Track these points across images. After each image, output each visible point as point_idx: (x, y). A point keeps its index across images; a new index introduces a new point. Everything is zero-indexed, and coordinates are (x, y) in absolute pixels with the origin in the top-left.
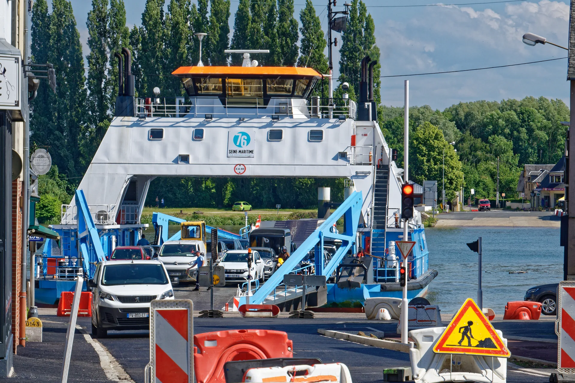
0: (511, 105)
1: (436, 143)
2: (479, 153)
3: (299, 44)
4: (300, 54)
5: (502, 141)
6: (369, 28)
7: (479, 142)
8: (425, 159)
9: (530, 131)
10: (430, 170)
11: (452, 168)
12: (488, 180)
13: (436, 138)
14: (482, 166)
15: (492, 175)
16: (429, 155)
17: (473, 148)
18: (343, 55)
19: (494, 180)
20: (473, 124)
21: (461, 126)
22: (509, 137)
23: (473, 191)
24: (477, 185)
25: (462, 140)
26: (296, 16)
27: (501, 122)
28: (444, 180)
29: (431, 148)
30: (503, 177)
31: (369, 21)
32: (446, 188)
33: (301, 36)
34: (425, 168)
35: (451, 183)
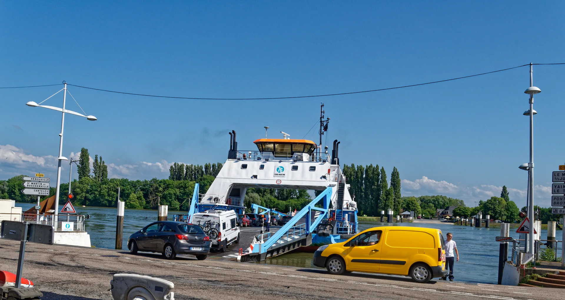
0: (434, 197)
1: (414, 202)
2: (426, 207)
3: (380, 177)
4: (380, 179)
5: (431, 204)
6: (398, 174)
7: (426, 205)
8: (411, 206)
9: (438, 202)
10: (412, 209)
11: (418, 208)
12: (428, 213)
13: (414, 201)
14: (427, 210)
15: (429, 212)
16: (412, 205)
17: (425, 206)
18: (392, 181)
19: (429, 213)
20: (425, 200)
21: (421, 201)
22: (433, 203)
23: (424, 215)
24: (425, 214)
25: (422, 204)
26: (379, 170)
27: (431, 200)
28: (416, 211)
29: (413, 203)
30: (432, 212)
31: (398, 172)
32: (416, 213)
33: (380, 175)
34: (411, 208)
35: (418, 212)
